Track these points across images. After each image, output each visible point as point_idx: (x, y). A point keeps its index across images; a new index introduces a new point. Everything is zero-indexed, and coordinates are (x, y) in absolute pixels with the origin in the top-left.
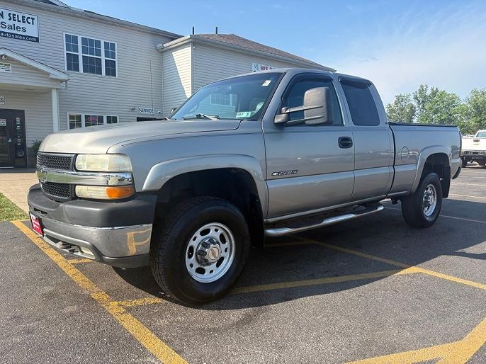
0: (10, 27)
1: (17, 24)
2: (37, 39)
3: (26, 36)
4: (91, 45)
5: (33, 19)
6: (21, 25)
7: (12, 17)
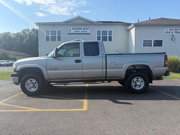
0: (83, 32)
1: (85, 30)
2: (90, 34)
3: (87, 33)
4: (105, 33)
5: (89, 28)
6: (86, 30)
7: (84, 29)
